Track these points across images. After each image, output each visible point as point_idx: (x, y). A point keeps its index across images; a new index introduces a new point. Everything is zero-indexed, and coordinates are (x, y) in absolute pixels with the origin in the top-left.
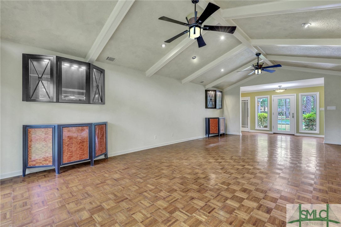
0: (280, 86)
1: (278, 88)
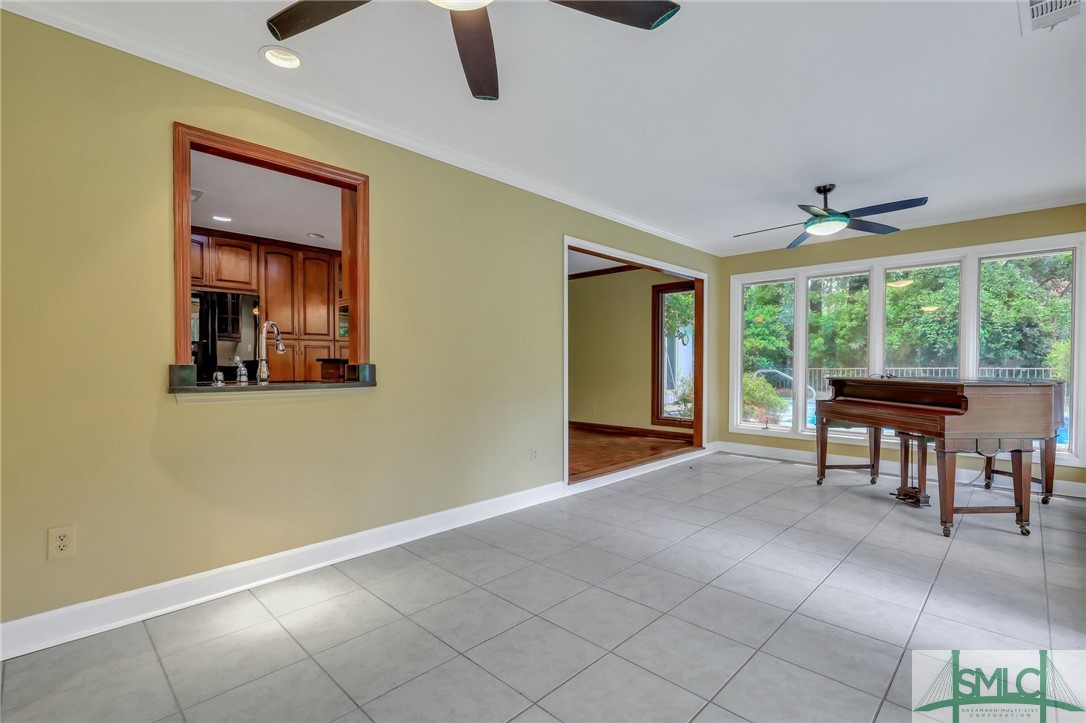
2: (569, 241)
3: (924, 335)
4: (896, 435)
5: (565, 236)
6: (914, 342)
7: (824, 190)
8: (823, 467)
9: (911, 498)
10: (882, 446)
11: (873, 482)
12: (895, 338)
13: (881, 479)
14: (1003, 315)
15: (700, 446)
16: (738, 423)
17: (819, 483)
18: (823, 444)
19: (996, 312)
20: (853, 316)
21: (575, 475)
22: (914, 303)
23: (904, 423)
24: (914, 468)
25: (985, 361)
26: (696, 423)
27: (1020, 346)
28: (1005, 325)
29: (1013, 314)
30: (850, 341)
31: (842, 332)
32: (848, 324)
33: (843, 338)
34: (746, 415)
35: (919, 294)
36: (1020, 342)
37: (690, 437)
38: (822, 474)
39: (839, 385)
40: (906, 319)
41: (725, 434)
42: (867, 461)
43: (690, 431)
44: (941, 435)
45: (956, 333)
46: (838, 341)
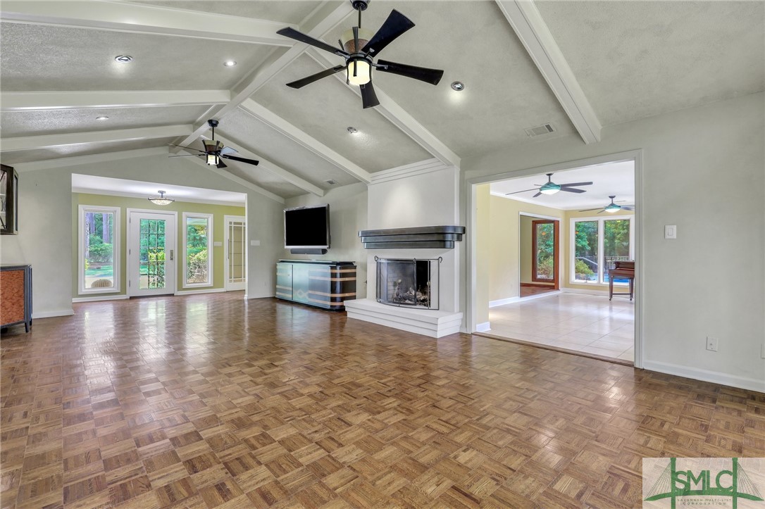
0: (162, 192)
1: (158, 196)
8: (612, 294)
15: (558, 289)
16: (573, 279)
18: (611, 287)
21: (521, 296)
26: (556, 280)
30: (622, 241)
34: (577, 277)
37: (554, 286)
38: (611, 297)
39: (618, 264)
41: (568, 285)
43: (553, 284)
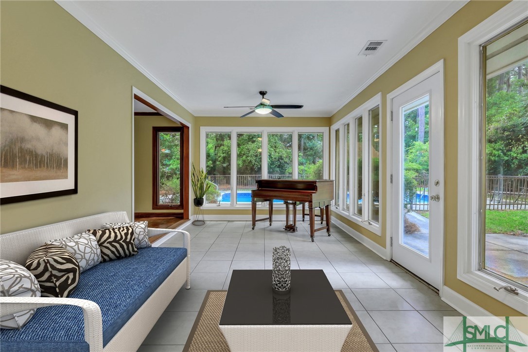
2: (136, 91)
3: (251, 161)
4: (284, 204)
5: (133, 87)
6: (247, 164)
7: (263, 93)
8: (254, 221)
9: (291, 229)
10: (273, 209)
11: (270, 225)
12: (240, 162)
13: (273, 223)
14: (275, 155)
15: (188, 219)
17: (253, 229)
18: (254, 211)
19: (273, 153)
20: (224, 152)
22: (246, 148)
23: (295, 198)
24: (291, 217)
25: (269, 172)
27: (279, 166)
28: (275, 158)
29: (277, 154)
31: (219, 159)
32: (222, 155)
33: (220, 161)
35: (248, 144)
36: (279, 165)
38: (254, 225)
40: (244, 154)
42: (268, 216)
44: (310, 202)
45: (261, 161)
46: (218, 163)
